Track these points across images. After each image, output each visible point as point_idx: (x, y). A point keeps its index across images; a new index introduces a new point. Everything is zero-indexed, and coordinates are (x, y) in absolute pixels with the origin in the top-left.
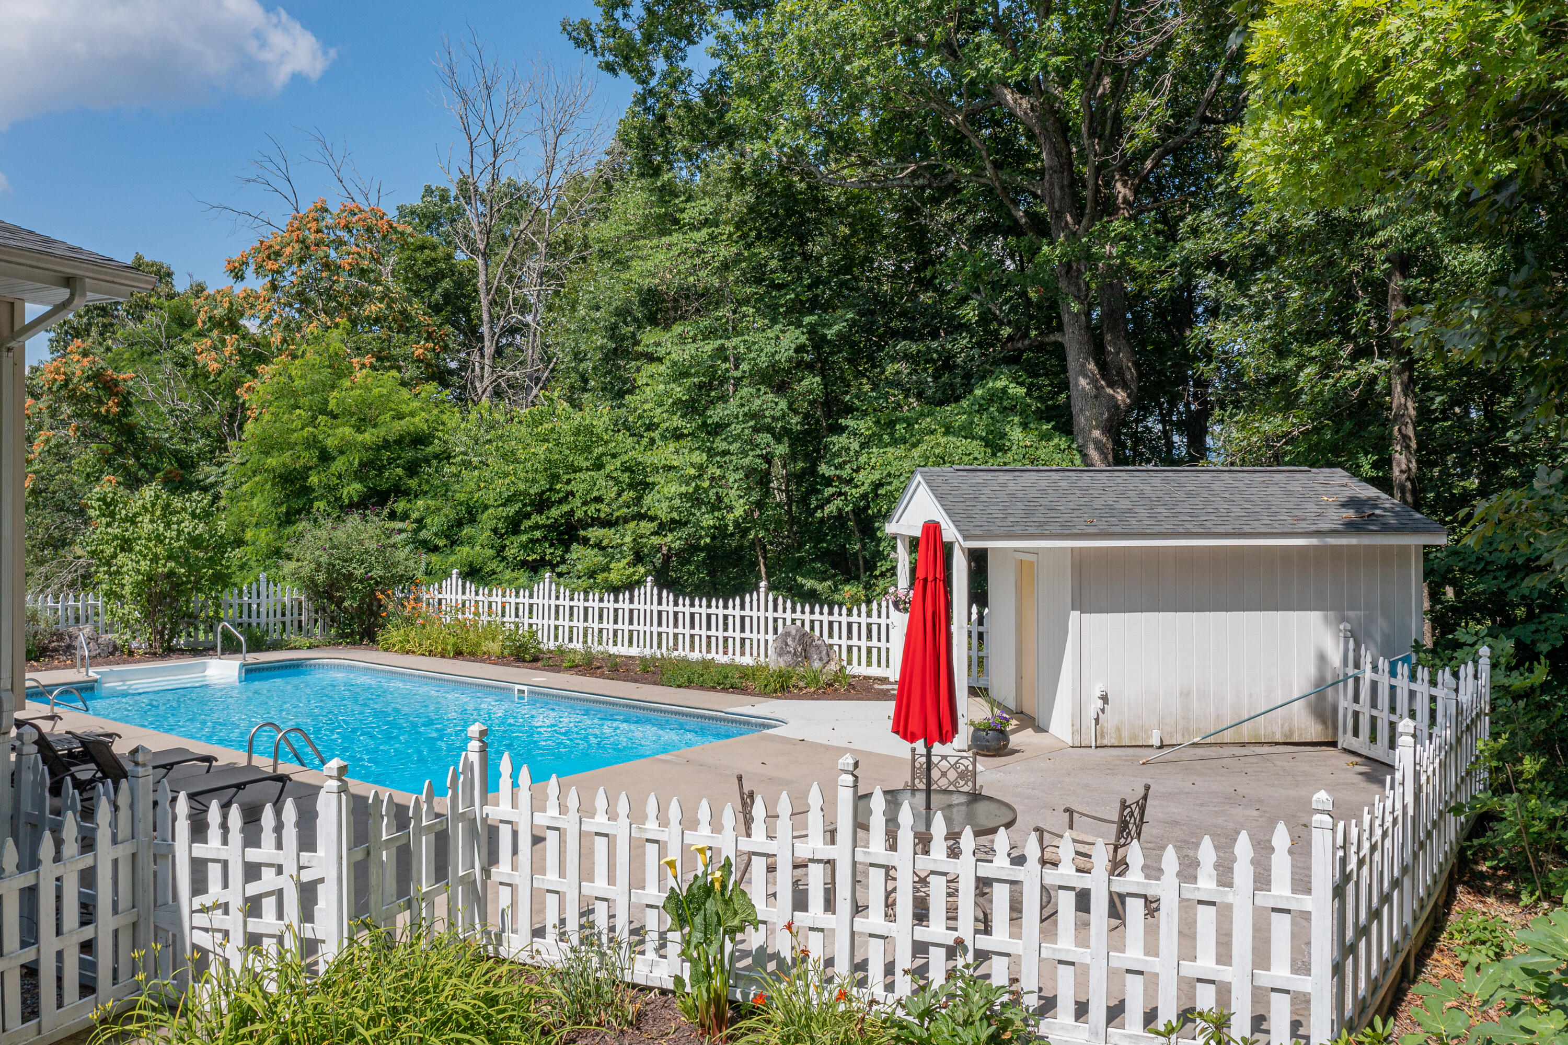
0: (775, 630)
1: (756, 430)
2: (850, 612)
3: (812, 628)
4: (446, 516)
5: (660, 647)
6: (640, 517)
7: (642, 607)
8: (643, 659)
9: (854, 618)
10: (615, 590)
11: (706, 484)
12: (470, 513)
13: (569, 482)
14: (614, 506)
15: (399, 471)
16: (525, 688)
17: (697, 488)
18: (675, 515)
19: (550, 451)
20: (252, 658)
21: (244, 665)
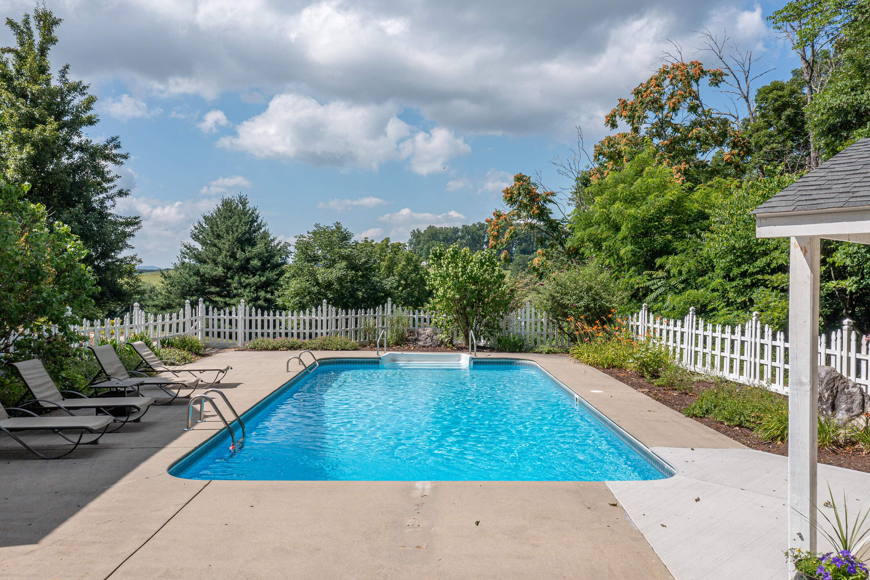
7: (749, 339)
16: (578, 397)
21: (473, 359)
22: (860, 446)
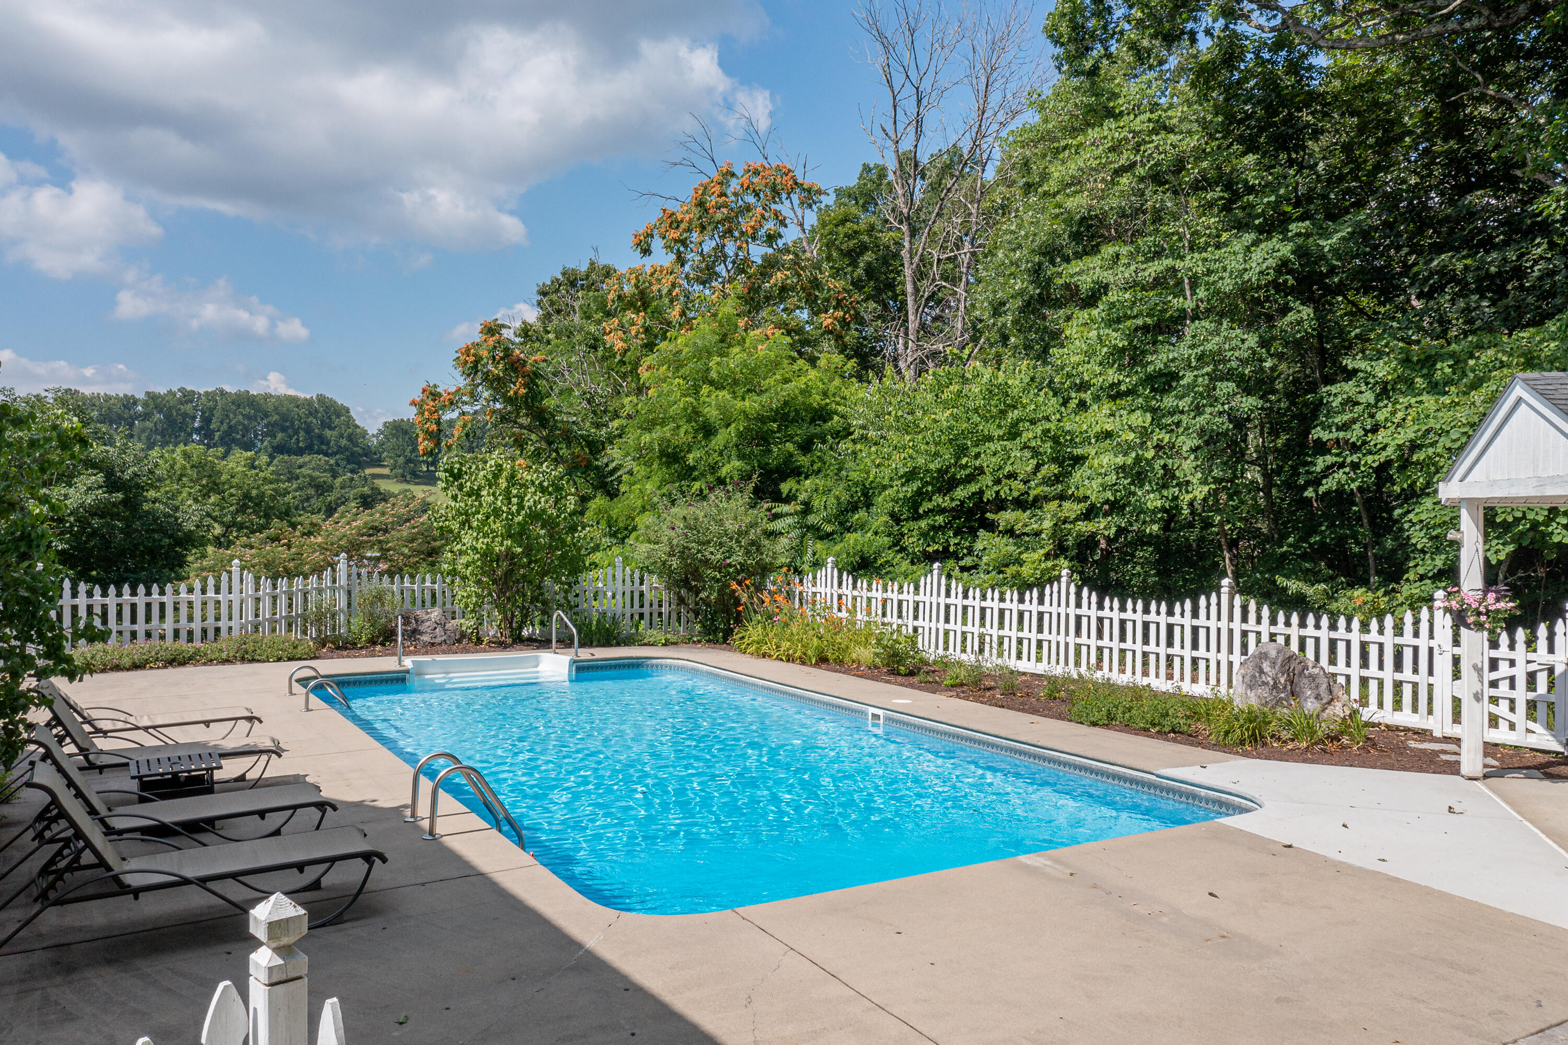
0: (1244, 647)
1: (1214, 378)
2: (1365, 627)
3: (1302, 647)
4: (838, 498)
5: (1077, 664)
6: (1062, 497)
7: (1054, 609)
8: (1052, 680)
9: (1373, 636)
10: (1024, 587)
11: (1150, 454)
12: (865, 494)
13: (977, 456)
14: (1032, 484)
15: (790, 446)
16: (880, 712)
17: (1138, 459)
18: (1109, 495)
19: (956, 418)
20: (585, 654)
21: (575, 662)
22: (1345, 740)
